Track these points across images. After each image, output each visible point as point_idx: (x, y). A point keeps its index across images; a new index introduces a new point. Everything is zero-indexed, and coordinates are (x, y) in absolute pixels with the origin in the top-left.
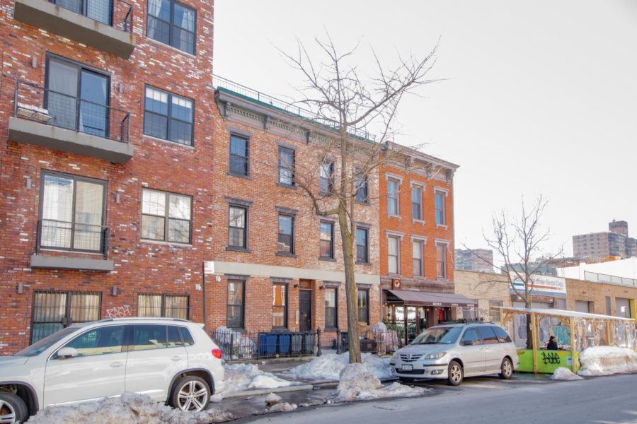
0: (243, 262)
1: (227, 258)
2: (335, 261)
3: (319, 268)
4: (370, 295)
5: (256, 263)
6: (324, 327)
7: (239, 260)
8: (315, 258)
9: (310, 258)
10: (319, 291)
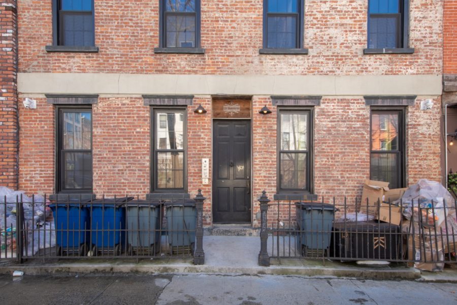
0: (84, 71)
1: (50, 66)
2: (306, 53)
3: (258, 72)
4: (409, 120)
5: (112, 71)
6: (274, 189)
7: (75, 69)
8: (251, 50)
9: (239, 53)
10: (261, 119)
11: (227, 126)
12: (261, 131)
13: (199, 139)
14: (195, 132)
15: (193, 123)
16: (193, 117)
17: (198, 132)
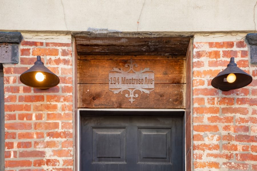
10: (216, 105)
11: (118, 132)
12: (215, 142)
13: (40, 163)
14: (27, 145)
15: (21, 117)
16: (21, 99)
17: (36, 143)
